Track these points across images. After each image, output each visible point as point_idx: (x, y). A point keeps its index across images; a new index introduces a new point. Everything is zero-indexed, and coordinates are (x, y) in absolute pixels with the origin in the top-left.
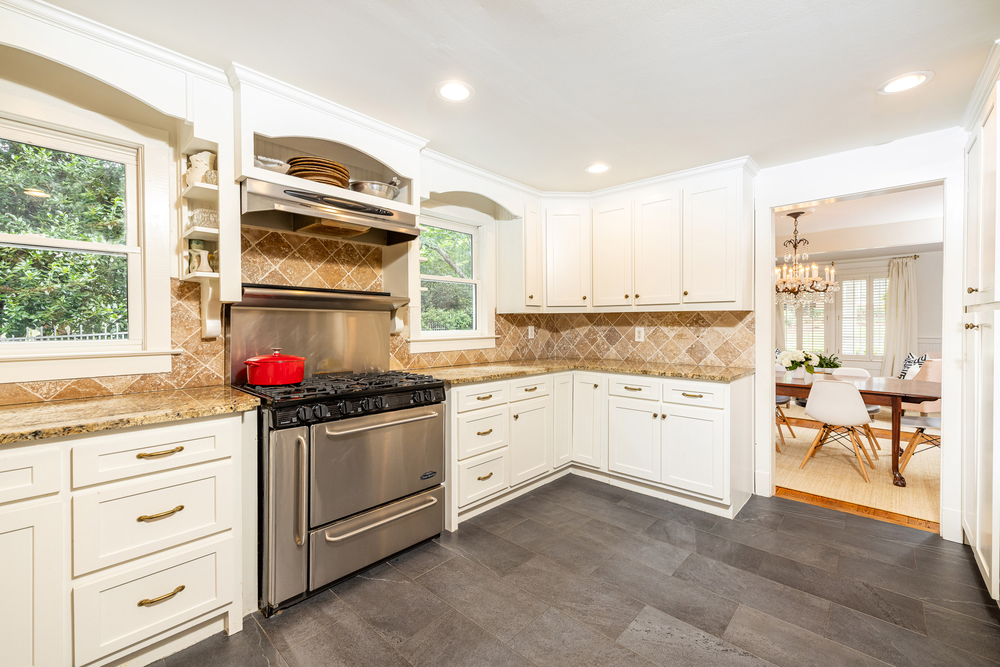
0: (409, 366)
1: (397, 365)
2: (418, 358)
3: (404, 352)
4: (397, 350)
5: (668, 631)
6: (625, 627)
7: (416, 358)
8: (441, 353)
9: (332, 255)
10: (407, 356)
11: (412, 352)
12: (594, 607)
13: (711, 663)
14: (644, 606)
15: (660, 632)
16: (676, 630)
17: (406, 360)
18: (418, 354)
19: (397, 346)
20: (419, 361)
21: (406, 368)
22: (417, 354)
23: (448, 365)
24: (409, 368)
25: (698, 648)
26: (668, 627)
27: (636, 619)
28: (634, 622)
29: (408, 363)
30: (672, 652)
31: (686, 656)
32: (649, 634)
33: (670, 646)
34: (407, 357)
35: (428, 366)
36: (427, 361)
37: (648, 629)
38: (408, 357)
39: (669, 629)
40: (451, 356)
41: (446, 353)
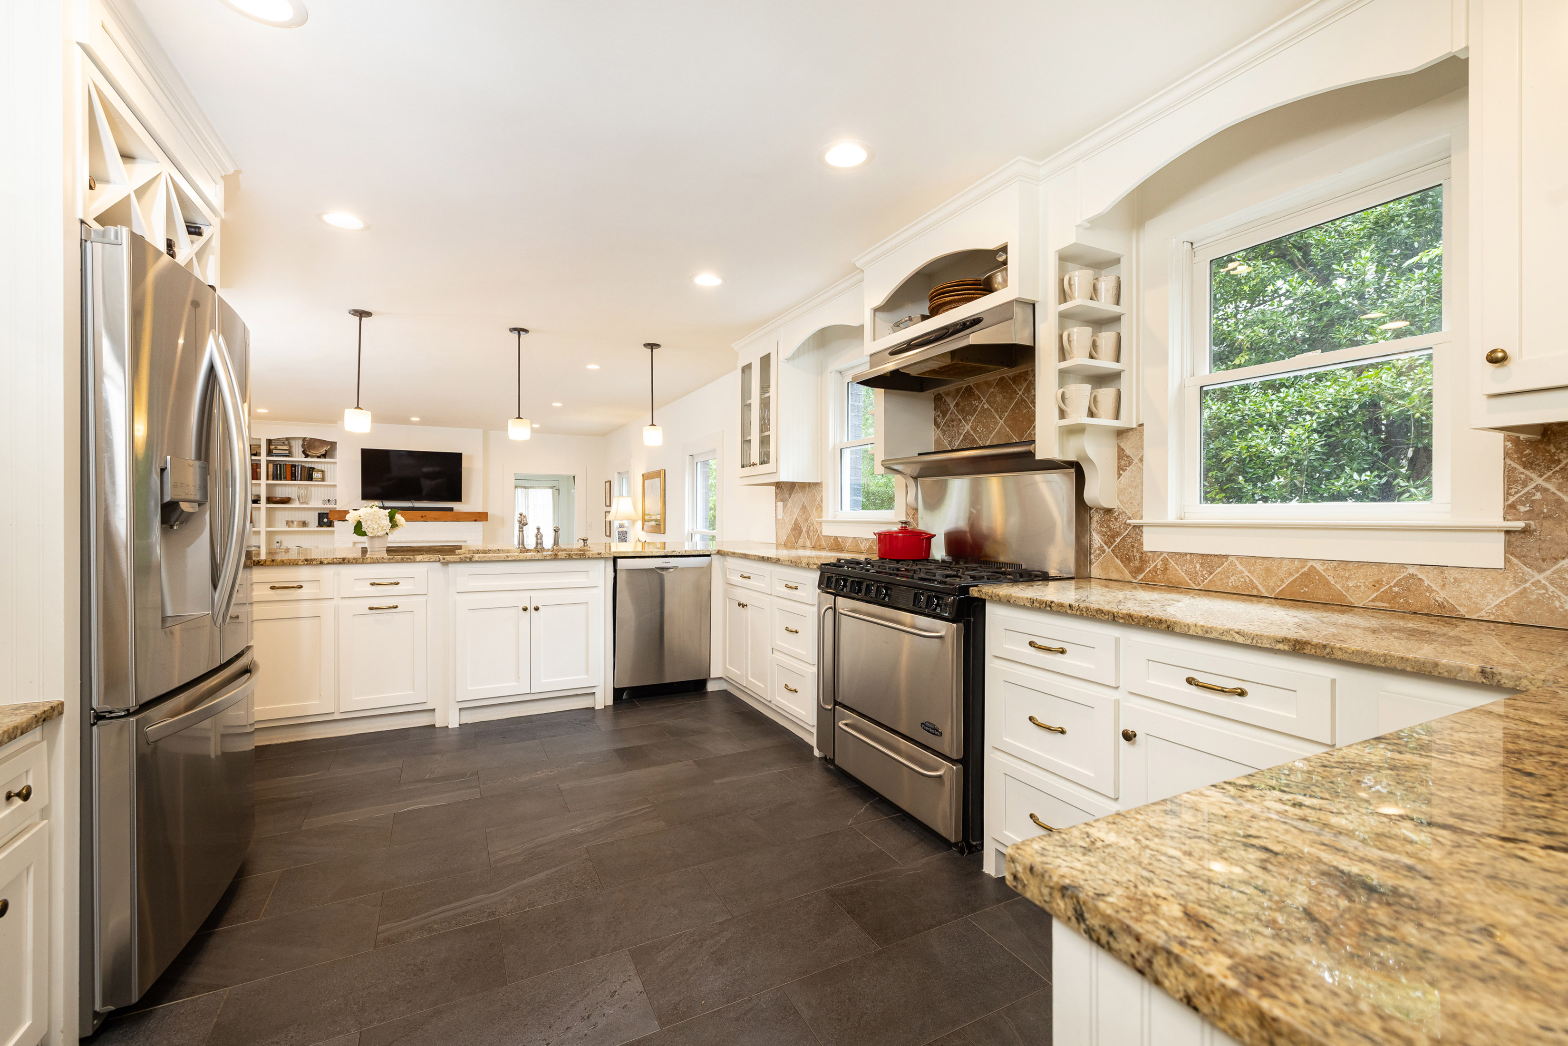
0: (1141, 577)
1: (1117, 568)
2: (1165, 562)
3: (1133, 546)
4: (1118, 540)
5: (593, 1020)
6: (639, 973)
7: (1159, 562)
8: (1230, 559)
9: (1020, 393)
10: (1138, 555)
11: (1146, 548)
12: (702, 960)
13: (507, 1030)
14: (662, 1025)
15: (599, 1007)
16: (586, 1032)
17: (1136, 562)
18: (1165, 555)
19: (1118, 534)
20: (1166, 569)
21: (1135, 578)
22: (1162, 553)
23: (1255, 593)
24: (1142, 580)
25: (538, 1035)
26: (599, 1026)
27: (644, 995)
28: (641, 989)
29: (1140, 570)
30: (562, 997)
31: (542, 1009)
32: (607, 992)
33: (572, 1002)
34: (1138, 558)
35: (1189, 585)
36: (1187, 572)
37: (616, 997)
38: (1141, 558)
39: (595, 1025)
40: (1268, 570)
41: (1249, 560)
